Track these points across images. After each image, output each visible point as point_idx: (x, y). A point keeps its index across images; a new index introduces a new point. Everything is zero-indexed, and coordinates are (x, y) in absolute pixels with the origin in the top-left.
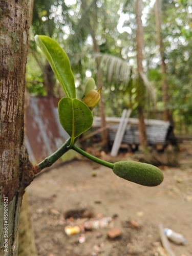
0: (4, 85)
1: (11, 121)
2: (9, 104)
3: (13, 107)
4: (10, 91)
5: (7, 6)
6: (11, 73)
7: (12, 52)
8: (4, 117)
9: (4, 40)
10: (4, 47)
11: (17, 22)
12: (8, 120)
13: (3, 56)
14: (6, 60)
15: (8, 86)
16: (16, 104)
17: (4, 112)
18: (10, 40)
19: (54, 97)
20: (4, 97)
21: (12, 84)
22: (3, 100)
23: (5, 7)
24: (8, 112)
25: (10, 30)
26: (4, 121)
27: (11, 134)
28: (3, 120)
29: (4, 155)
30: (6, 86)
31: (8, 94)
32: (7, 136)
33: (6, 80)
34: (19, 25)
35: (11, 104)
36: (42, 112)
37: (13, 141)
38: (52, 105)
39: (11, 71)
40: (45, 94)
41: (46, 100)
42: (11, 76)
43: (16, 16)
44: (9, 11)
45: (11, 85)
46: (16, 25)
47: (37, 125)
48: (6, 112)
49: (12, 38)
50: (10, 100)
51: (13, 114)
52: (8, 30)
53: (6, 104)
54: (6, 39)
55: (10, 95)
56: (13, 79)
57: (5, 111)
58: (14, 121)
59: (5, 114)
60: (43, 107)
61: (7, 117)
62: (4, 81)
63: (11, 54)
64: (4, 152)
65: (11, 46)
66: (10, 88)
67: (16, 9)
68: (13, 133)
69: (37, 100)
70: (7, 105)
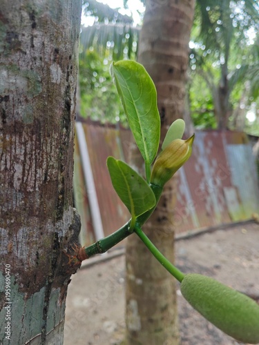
0: (17, 143)
1: (31, 190)
2: (27, 167)
3: (36, 171)
4: (28, 150)
5: (16, 36)
6: (29, 126)
7: (29, 98)
8: (19, 184)
9: (15, 84)
10: (15, 93)
11: (37, 55)
12: (25, 189)
13: (14, 105)
14: (20, 109)
15: (25, 144)
16: (41, 167)
17: (19, 179)
18: (25, 82)
19: (228, 129)
20: (19, 159)
21: (32, 140)
22: (18, 162)
23: (13, 40)
24: (25, 178)
25: (24, 68)
26: (19, 191)
27: (32, 206)
28: (18, 188)
29: (21, 234)
30: (21, 143)
31: (25, 154)
32: (25, 209)
33: (20, 136)
34: (41, 59)
35: (30, 167)
36: (208, 151)
37: (37, 216)
38: (224, 141)
39: (29, 123)
40: (215, 126)
41: (215, 134)
42: (29, 130)
43: (33, 46)
44: (19, 43)
45: (30, 142)
46: (35, 59)
47: (201, 167)
48: (23, 178)
49: (28, 78)
50: (28, 161)
51: (35, 181)
52: (19, 69)
53: (21, 167)
54: (18, 81)
55: (29, 156)
56: (33, 134)
57: (21, 177)
58: (37, 189)
59: (21, 181)
60: (210, 143)
61: (24, 184)
62: (17, 138)
63: (27, 101)
64: (21, 230)
65: (26, 90)
66: (29, 146)
67: (33, 37)
68: (37, 206)
69: (204, 135)
70: (24, 169)
